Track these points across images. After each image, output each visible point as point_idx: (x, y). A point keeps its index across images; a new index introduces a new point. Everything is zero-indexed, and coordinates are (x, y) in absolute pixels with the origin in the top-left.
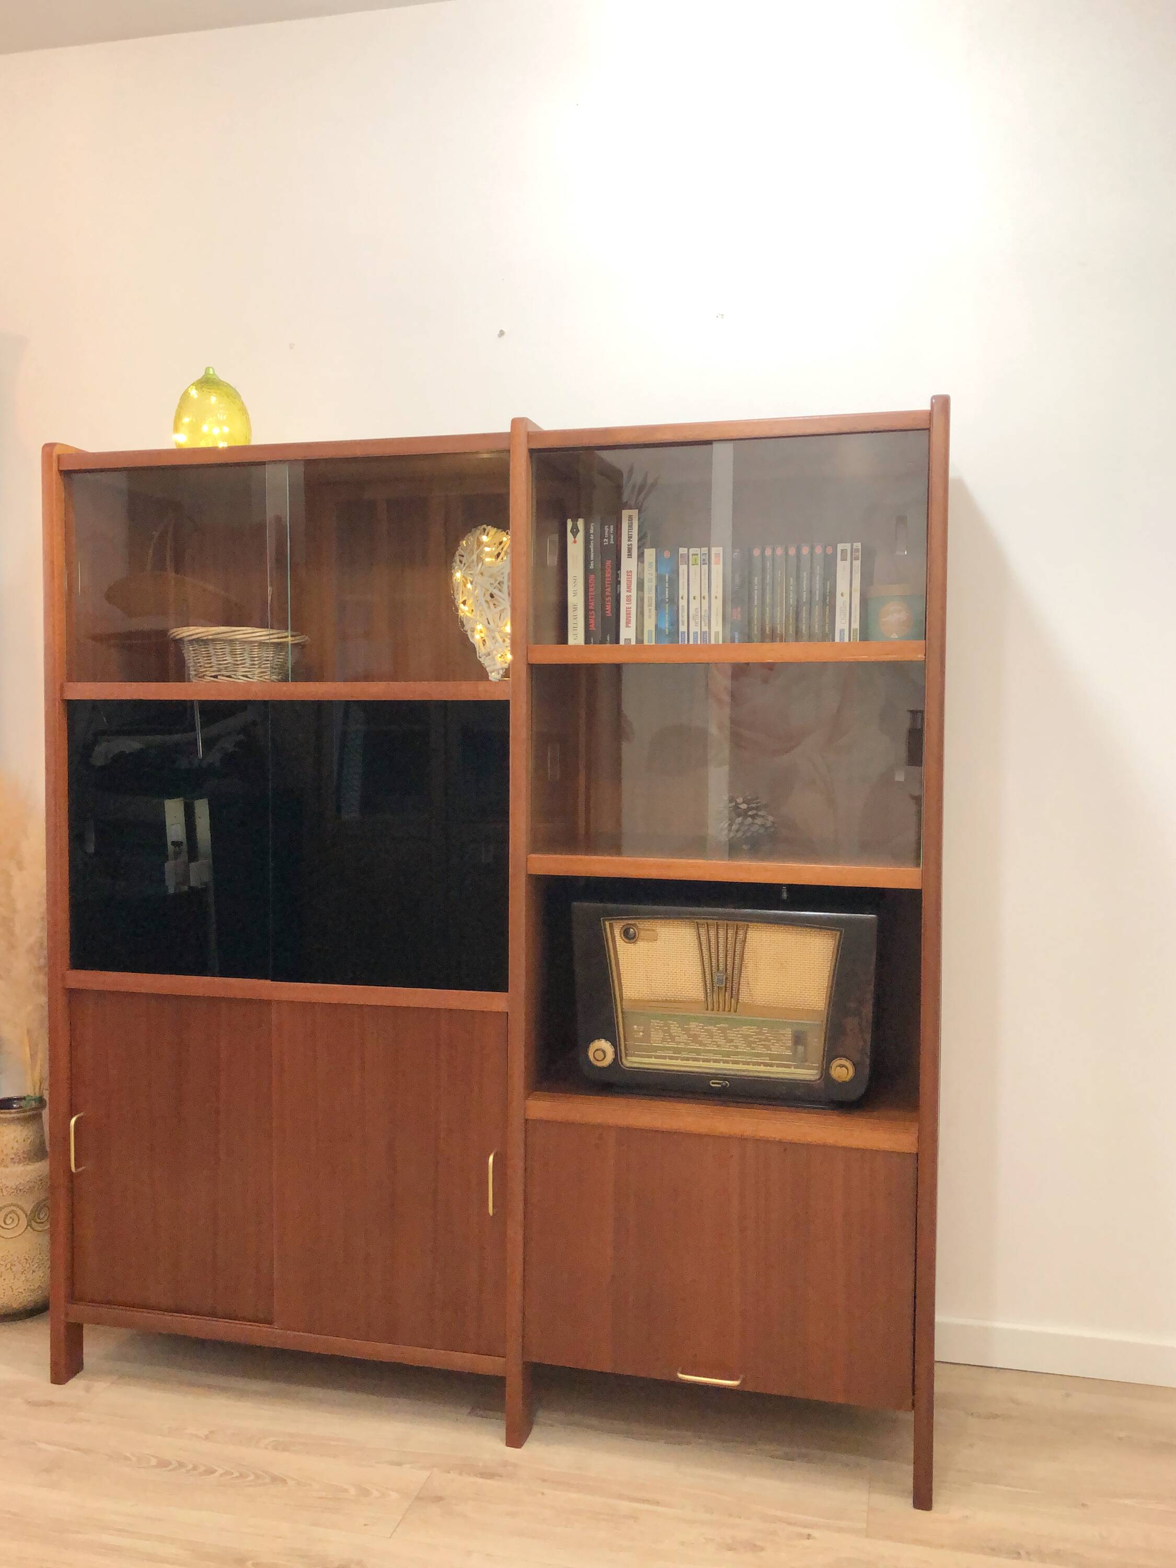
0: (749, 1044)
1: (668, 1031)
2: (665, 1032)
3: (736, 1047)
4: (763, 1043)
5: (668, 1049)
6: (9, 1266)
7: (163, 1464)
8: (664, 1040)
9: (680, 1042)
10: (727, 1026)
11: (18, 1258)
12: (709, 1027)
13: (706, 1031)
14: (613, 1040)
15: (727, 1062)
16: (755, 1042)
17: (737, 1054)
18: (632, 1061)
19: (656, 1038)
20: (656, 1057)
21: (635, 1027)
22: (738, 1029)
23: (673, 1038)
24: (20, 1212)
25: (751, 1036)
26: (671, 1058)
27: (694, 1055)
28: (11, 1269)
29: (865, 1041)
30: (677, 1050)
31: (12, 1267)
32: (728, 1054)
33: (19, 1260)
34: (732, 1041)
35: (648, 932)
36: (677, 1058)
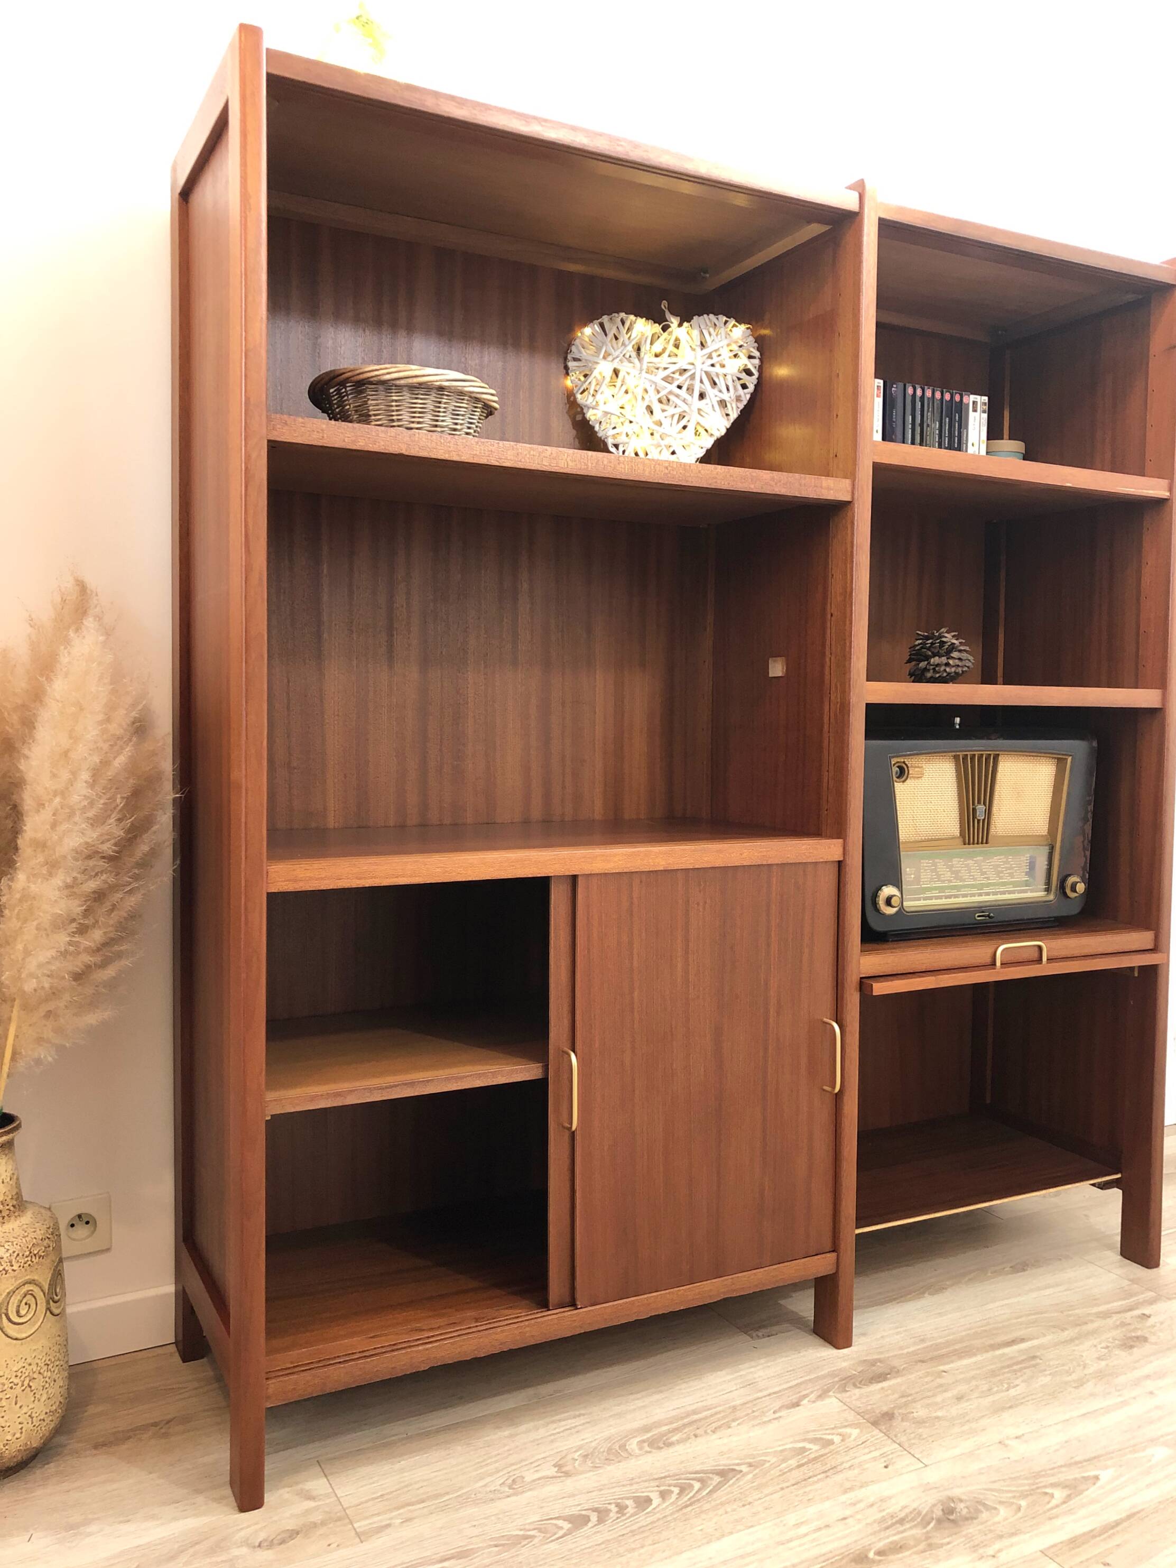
0: (998, 873)
1: (935, 871)
2: (932, 871)
3: (988, 878)
4: (1008, 871)
5: (935, 888)
6: (26, 1383)
7: (579, 1521)
8: (931, 880)
9: (944, 881)
10: (981, 858)
11: (37, 1364)
12: (968, 862)
13: (967, 865)
14: (898, 884)
15: (980, 895)
16: (1002, 872)
17: (988, 885)
18: (912, 904)
19: (925, 876)
20: (925, 899)
21: (908, 869)
22: (990, 861)
23: (939, 876)
24: (37, 1290)
25: (999, 866)
26: (937, 898)
27: (954, 892)
28: (30, 1387)
29: (1085, 856)
30: (941, 889)
31: (31, 1384)
32: (981, 886)
33: (39, 1368)
34: (985, 873)
35: (916, 769)
36: (940, 898)
